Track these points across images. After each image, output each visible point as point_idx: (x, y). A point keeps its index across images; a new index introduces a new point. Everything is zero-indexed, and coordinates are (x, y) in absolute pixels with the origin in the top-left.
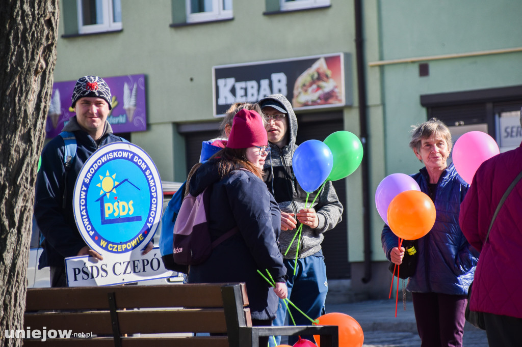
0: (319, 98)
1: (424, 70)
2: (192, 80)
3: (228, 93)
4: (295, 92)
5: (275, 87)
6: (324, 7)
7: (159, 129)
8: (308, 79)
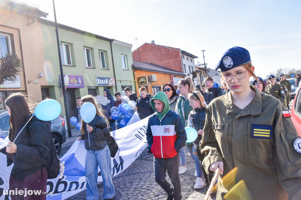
2: (90, 78)
3: (99, 82)
4: (109, 83)
5: (106, 82)
6: (109, 70)
7: (85, 87)
8: (111, 81)
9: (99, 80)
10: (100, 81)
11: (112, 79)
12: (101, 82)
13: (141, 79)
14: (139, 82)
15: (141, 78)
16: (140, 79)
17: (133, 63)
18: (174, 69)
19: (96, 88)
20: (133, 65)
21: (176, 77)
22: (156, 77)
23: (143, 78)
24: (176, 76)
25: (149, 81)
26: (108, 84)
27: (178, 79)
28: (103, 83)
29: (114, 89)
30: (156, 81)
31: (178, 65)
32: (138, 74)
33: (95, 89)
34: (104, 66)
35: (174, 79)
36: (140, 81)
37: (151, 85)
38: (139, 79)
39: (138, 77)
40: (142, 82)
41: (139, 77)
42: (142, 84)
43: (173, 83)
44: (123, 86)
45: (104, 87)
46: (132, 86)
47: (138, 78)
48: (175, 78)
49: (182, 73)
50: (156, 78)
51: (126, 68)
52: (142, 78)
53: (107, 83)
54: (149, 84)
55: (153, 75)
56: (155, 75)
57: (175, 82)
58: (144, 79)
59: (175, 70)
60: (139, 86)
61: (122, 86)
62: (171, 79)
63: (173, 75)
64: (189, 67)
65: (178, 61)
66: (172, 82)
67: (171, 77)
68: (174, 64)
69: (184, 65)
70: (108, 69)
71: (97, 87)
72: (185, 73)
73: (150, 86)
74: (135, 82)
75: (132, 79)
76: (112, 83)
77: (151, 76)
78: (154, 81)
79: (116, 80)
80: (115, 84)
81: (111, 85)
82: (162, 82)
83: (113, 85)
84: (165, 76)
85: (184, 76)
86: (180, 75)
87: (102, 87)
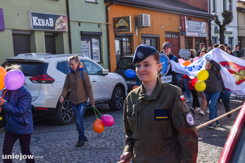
0: (62, 28)
1: (79, 25)
2: (18, 14)
3: (36, 22)
4: (56, 25)
5: (50, 23)
7: (6, 31)
8: (59, 21)
9: (36, 18)
10: (37, 21)
11: (61, 17)
12: (39, 22)
13: (119, 22)
14: (116, 27)
15: (120, 18)
16: (118, 22)
18: (191, 4)
19: (29, 33)
21: (194, 21)
22: (151, 18)
23: (123, 20)
24: (192, 19)
25: (136, 26)
26: (54, 27)
27: (195, 23)
28: (44, 25)
29: (65, 37)
33: (29, 36)
35: (188, 24)
36: (117, 25)
37: (140, 33)
38: (116, 21)
39: (114, 17)
40: (120, 27)
41: (117, 16)
42: (121, 31)
43: (185, 31)
44: (83, 33)
46: (102, 33)
47: (114, 19)
48: (190, 22)
49: (207, 12)
50: (149, 20)
52: (121, 20)
53: (52, 25)
54: (135, 31)
55: (143, 15)
56: (149, 15)
57: (189, 30)
58: (124, 22)
60: (115, 34)
61: (81, 32)
62: (182, 23)
63: (187, 16)
66: (182, 29)
67: (182, 21)
71: (32, 32)
72: (212, 13)
73: (137, 35)
74: (107, 26)
75: (103, 21)
76: (62, 26)
77: (139, 15)
78: (145, 27)
79: (70, 20)
80: (67, 28)
81: (60, 29)
82: (163, 28)
83: (64, 29)
84: (170, 18)
85: (210, 19)
86: (201, 17)
87: (42, 32)
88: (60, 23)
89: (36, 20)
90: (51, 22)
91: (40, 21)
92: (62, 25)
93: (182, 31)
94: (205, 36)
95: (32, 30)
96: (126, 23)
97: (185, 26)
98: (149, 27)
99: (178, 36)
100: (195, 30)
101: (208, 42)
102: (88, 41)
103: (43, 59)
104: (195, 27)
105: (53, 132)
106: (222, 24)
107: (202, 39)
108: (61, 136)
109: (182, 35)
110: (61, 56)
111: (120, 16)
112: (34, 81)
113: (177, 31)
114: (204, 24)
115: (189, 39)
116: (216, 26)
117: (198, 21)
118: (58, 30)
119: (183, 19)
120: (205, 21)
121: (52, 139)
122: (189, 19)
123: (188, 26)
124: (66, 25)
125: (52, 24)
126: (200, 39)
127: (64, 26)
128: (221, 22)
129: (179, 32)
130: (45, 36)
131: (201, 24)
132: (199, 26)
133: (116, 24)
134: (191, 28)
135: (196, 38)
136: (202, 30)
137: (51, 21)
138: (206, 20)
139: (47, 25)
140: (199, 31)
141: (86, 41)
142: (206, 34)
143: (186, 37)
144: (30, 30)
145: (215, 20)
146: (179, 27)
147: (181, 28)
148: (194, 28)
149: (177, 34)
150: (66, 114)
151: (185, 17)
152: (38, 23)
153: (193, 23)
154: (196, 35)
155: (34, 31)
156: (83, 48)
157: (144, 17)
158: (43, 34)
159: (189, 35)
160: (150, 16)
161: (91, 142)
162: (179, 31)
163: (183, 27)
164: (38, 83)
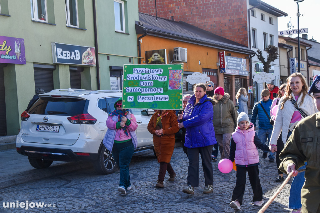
0: (89, 62)
1: (108, 58)
2: (41, 46)
3: (60, 54)
4: (83, 58)
6: (85, 30)
7: (27, 64)
8: (86, 54)
9: (61, 50)
10: (62, 53)
11: (89, 50)
12: (64, 55)
13: (153, 56)
14: (149, 62)
15: (153, 52)
16: (151, 56)
17: (138, 20)
18: (229, 39)
19: (52, 67)
20: (137, 24)
21: (233, 56)
23: (157, 54)
25: (170, 61)
26: (80, 61)
27: (235, 59)
28: (69, 58)
29: (93, 72)
30: (186, 61)
31: (239, 30)
32: (150, 44)
33: (52, 70)
34: (73, 22)
35: (227, 60)
36: (151, 60)
38: (149, 55)
39: (147, 51)
40: (154, 62)
41: (150, 50)
43: (224, 68)
44: (113, 68)
45: (71, 66)
47: (147, 52)
48: (229, 58)
49: (248, 47)
50: (186, 54)
51: (122, 29)
52: (155, 54)
53: (78, 59)
55: (180, 48)
56: (186, 49)
57: (229, 67)
58: (159, 56)
59: (232, 39)
61: (111, 67)
62: (221, 59)
63: (226, 51)
64: (265, 34)
65: (240, 20)
66: (221, 65)
67: (220, 56)
68: (230, 28)
69: (254, 30)
70: (82, 29)
71: (56, 66)
72: (252, 49)
74: (139, 60)
75: (134, 54)
76: (89, 60)
77: (175, 49)
78: (182, 62)
79: (99, 53)
80: (95, 62)
81: (87, 63)
82: (200, 64)
83: (92, 63)
84: (207, 53)
85: (251, 55)
86: (241, 52)
87: (67, 66)
88: (87, 56)
89: (60, 52)
90: (77, 55)
91: (65, 53)
92: (89, 58)
93: (221, 68)
94: (245, 74)
95: (56, 63)
96: (161, 58)
97: (224, 63)
98: (186, 63)
99: (216, 74)
100: (234, 67)
101: (248, 82)
102: (117, 77)
103: (83, 95)
104: (234, 63)
105: (96, 182)
106: (266, 60)
107: (242, 78)
108: (109, 187)
109: (221, 72)
110: (103, 92)
111: (153, 50)
112: (73, 121)
113: (215, 68)
114: (244, 61)
115: (228, 77)
116: (257, 63)
117: (238, 57)
118: (85, 64)
119: (222, 54)
120: (246, 58)
121: (99, 190)
122: (228, 54)
123: (228, 62)
124: (93, 59)
125: (78, 57)
126: (240, 78)
127: (91, 59)
128: (265, 59)
129: (217, 70)
130: (71, 71)
131: (241, 61)
132: (238, 63)
133: (149, 58)
134: (230, 64)
135: (236, 76)
136: (242, 68)
137: (78, 53)
138: (247, 56)
139: (73, 58)
140: (239, 68)
141: (115, 77)
142: (247, 72)
143: (226, 75)
144: (54, 64)
145: (258, 56)
146: (217, 64)
147: (219, 65)
148: (233, 65)
149: (215, 71)
150: (109, 161)
151: (225, 52)
152: (62, 55)
153: (232, 59)
154: (236, 73)
155: (58, 65)
156: (111, 86)
157: (181, 51)
158: (68, 68)
159: (228, 73)
160: (187, 51)
161: (149, 194)
162: (218, 68)
163: (222, 63)
164: (78, 123)
